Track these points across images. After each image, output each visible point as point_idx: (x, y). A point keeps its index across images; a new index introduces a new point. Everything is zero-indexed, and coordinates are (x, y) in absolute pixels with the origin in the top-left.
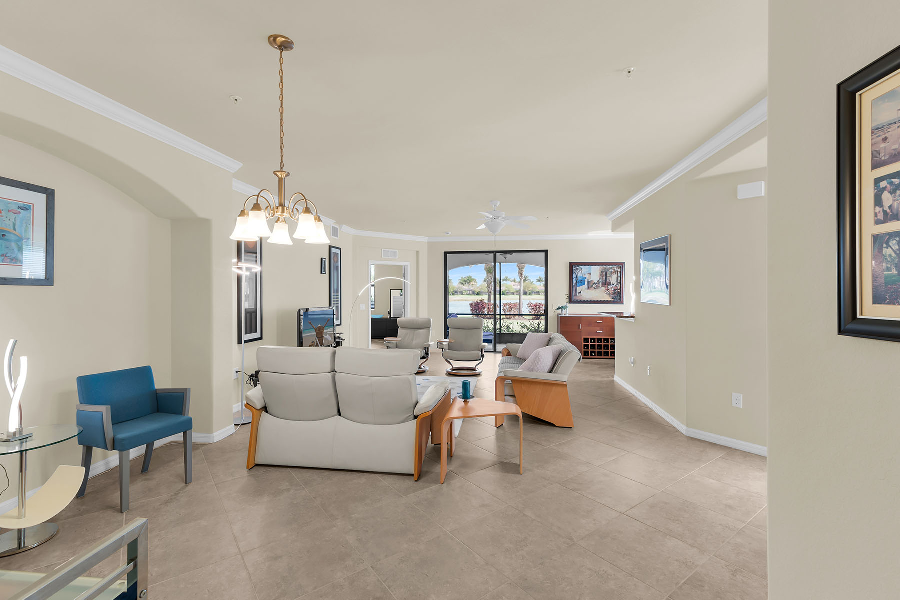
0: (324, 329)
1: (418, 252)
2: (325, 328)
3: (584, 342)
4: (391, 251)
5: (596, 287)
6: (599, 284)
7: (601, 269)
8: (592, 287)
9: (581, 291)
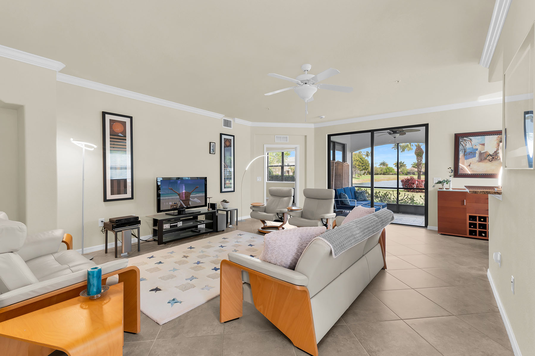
0: (190, 194)
1: (306, 136)
2: (192, 193)
3: (470, 220)
4: (283, 137)
5: (492, 159)
6: (496, 155)
7: (499, 138)
8: (485, 159)
9: (470, 164)
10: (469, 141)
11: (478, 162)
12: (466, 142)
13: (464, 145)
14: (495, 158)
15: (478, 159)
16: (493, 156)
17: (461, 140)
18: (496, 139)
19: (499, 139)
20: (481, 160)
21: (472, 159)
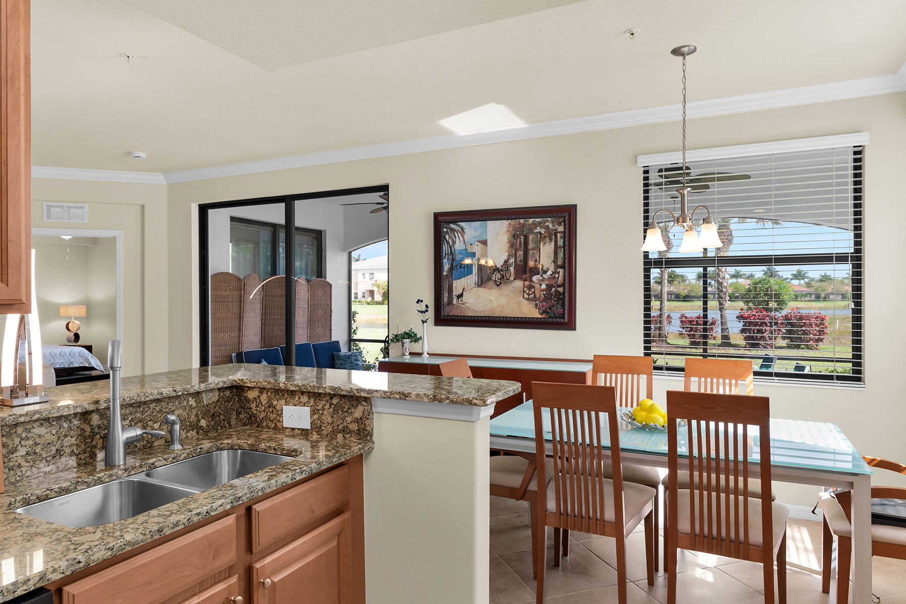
1: (143, 207)
5: (501, 279)
6: (507, 270)
7: (511, 226)
8: (490, 279)
9: (463, 290)
10: (459, 234)
11: (476, 286)
12: (455, 236)
13: (451, 243)
14: (505, 278)
15: (477, 281)
16: (502, 273)
17: (445, 230)
18: (505, 229)
19: (511, 229)
20: (482, 281)
21: (466, 278)
